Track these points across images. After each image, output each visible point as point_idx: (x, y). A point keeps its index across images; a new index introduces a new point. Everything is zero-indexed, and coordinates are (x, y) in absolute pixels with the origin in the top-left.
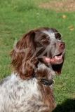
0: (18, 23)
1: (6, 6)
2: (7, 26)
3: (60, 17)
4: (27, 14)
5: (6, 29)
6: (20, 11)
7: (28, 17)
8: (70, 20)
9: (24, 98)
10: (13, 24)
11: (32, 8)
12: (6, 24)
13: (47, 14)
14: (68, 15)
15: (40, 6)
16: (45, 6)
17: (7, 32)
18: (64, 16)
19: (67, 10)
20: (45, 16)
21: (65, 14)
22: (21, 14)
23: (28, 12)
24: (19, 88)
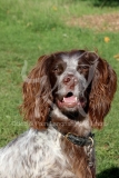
0: (34, 50)
1: (14, 23)
2: (16, 55)
3: (100, 40)
4: (48, 36)
5: (15, 59)
6: (36, 30)
7: (49, 41)
8: (116, 44)
9: (42, 164)
10: (25, 51)
11: (55, 25)
12: (15, 51)
13: (79, 36)
14: (112, 37)
15: (68, 23)
16: (76, 23)
17: (17, 63)
18: (107, 39)
19: (111, 29)
20: (76, 39)
21: (108, 35)
22: (38, 35)
23: (49, 33)
24: (36, 149)
